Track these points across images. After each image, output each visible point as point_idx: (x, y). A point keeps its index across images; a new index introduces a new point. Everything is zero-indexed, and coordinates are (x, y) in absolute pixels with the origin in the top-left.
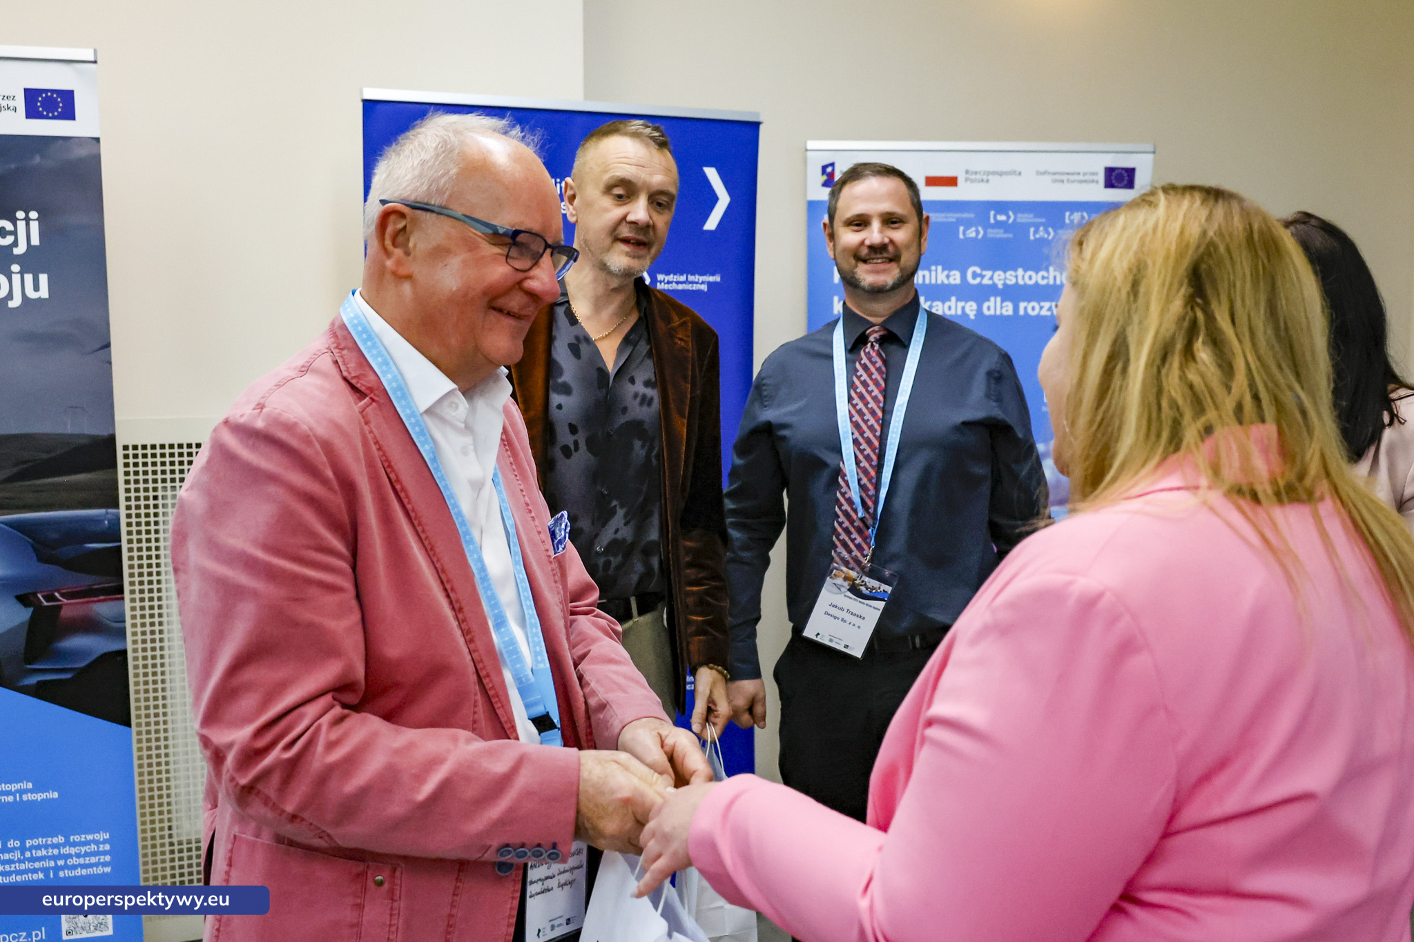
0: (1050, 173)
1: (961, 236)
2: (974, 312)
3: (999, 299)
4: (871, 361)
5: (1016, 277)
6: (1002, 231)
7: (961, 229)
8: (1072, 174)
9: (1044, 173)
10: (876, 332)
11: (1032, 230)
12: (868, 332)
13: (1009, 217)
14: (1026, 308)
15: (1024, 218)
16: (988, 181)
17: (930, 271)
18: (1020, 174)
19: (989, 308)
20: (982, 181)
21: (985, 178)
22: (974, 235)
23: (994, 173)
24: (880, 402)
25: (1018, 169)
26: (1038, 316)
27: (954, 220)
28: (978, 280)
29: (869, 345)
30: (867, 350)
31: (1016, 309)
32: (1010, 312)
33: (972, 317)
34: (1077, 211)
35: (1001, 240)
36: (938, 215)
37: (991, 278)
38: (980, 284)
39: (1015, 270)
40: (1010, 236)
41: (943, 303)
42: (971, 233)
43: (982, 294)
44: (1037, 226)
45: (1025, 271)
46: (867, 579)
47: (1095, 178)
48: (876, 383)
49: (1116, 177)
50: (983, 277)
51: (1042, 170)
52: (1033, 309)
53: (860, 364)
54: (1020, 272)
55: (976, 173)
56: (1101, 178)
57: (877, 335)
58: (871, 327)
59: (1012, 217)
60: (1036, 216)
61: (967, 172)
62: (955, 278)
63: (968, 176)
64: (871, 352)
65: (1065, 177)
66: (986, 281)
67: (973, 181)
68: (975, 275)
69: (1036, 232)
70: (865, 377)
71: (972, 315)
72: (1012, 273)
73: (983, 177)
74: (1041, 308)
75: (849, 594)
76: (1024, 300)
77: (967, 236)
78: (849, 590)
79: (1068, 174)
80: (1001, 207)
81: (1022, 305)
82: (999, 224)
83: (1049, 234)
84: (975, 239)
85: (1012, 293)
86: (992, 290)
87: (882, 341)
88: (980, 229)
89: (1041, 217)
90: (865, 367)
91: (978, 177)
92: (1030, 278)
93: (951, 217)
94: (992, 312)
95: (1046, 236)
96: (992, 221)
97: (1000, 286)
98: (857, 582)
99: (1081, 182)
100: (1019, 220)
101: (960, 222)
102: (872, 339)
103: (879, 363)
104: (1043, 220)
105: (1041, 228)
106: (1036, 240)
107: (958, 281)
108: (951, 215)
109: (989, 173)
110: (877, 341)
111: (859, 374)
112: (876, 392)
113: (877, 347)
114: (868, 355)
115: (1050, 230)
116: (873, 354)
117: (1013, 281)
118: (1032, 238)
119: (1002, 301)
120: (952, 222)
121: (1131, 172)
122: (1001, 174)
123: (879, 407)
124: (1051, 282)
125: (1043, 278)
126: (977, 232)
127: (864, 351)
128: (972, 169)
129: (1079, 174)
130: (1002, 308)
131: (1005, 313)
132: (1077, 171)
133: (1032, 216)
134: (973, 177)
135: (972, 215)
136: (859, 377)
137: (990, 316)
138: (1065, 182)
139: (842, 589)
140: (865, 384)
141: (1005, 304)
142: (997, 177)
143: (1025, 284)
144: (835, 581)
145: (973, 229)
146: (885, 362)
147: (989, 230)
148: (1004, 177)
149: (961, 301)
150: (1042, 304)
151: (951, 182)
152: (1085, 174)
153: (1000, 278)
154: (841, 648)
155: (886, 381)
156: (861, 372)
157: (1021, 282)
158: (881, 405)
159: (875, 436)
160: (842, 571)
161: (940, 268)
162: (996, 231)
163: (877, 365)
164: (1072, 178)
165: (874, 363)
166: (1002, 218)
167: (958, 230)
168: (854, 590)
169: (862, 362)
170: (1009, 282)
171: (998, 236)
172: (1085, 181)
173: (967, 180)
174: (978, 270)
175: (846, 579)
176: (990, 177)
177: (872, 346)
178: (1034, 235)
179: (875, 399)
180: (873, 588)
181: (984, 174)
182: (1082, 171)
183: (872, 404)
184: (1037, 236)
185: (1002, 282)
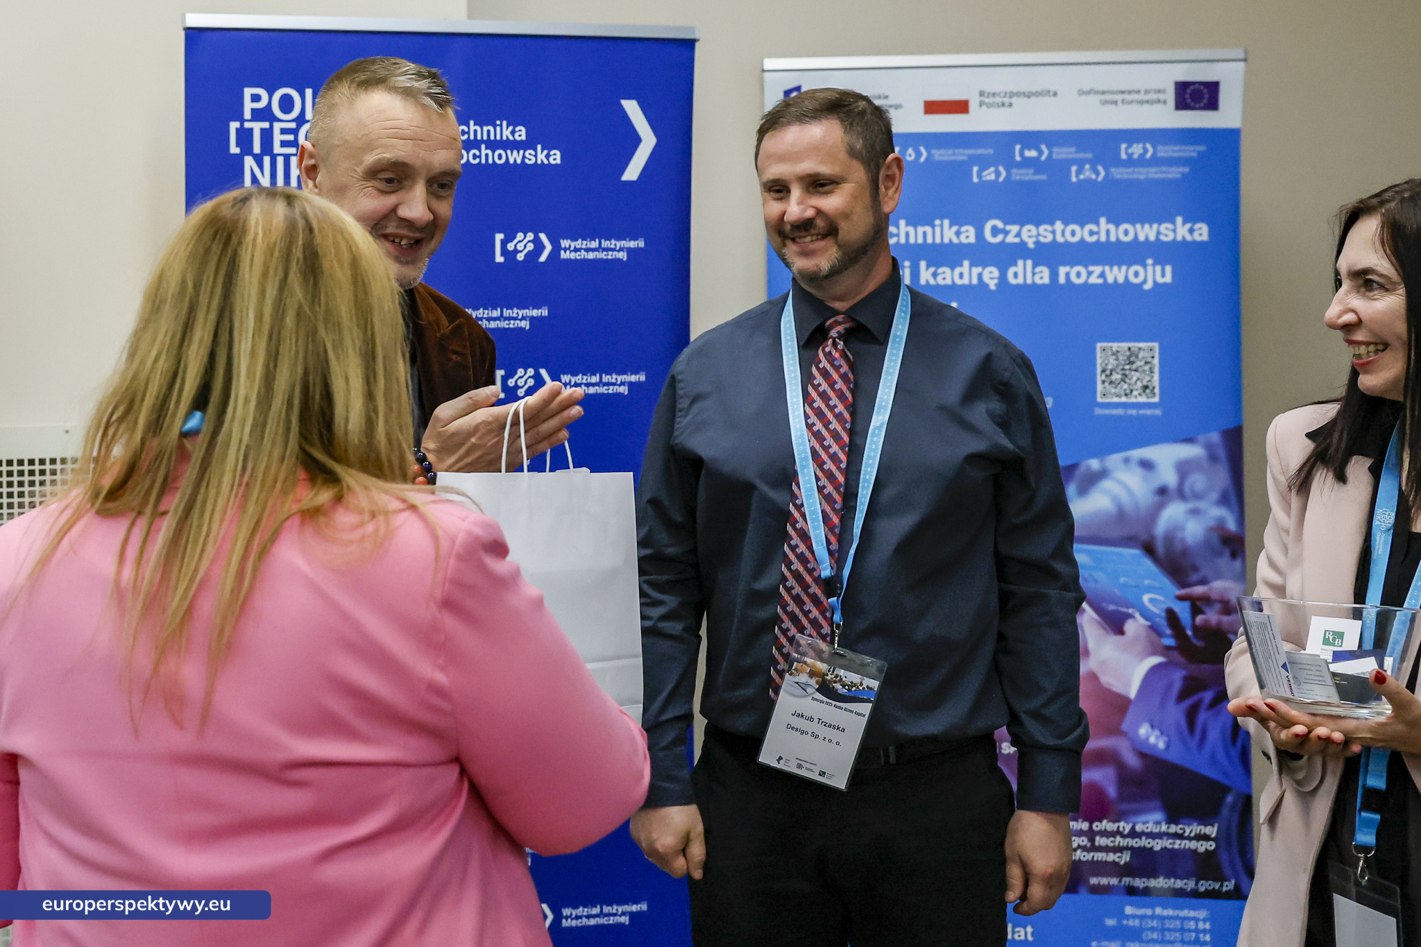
0: (1097, 92)
1: (975, 180)
2: (996, 281)
3: (1029, 263)
4: (833, 365)
5: (1053, 232)
6: (1031, 171)
7: (975, 169)
8: (1130, 92)
9: (1089, 92)
10: (840, 323)
11: (1074, 169)
12: (829, 322)
13: (1041, 153)
14: (1067, 275)
15: (1061, 153)
16: (1010, 105)
17: (933, 226)
18: (1055, 94)
19: (1016, 275)
20: (1003, 105)
21: (1007, 100)
22: (993, 177)
23: (1018, 94)
24: (846, 422)
25: (1052, 89)
26: (1086, 284)
27: (965, 158)
28: (1000, 238)
29: (830, 341)
30: (827, 349)
31: (1054, 275)
32: (1046, 280)
33: (993, 287)
34: (1138, 142)
35: (1031, 184)
36: (942, 151)
37: (1018, 235)
38: (1003, 242)
39: (1052, 224)
40: (1044, 177)
41: (953, 269)
42: (989, 175)
43: (1006, 256)
44: (1081, 165)
45: (1066, 223)
46: (842, 672)
47: (1162, 97)
48: (841, 396)
49: (1191, 94)
50: (1006, 233)
51: (1086, 88)
52: (1078, 275)
53: (818, 368)
54: (1059, 226)
55: (994, 95)
56: (1170, 96)
57: (840, 328)
58: (834, 316)
59: (1046, 152)
60: (1078, 151)
61: (982, 94)
62: (968, 235)
63: (982, 99)
64: (834, 352)
65: (1119, 97)
66: (1011, 239)
67: (989, 106)
68: (995, 231)
69: (1078, 173)
70: (824, 386)
71: (992, 285)
72: (1049, 228)
73: (1005, 100)
74: (1090, 274)
75: (818, 696)
76: (1065, 265)
77: (984, 179)
78: (817, 690)
79: (1123, 92)
80: (1030, 138)
81: (1062, 271)
82: (1027, 162)
83: (1098, 173)
84: (995, 182)
85: (1047, 255)
86: (1020, 251)
87: (847, 336)
88: (1001, 169)
89: (1084, 151)
90: (825, 374)
91: (998, 100)
92: (1073, 233)
93: (961, 155)
94: (1020, 280)
95: (1094, 177)
96: (1018, 158)
97: (1031, 245)
98: (828, 678)
99: (1141, 102)
100: (1055, 156)
101: (974, 160)
102: (833, 333)
103: (845, 368)
104: (1089, 156)
105: (1087, 166)
106: (1080, 181)
107: (972, 240)
108: (961, 151)
109: (1012, 95)
110: (840, 336)
111: (816, 382)
112: (840, 408)
113: (841, 345)
114: (828, 356)
115: (1100, 168)
116: (837, 355)
117: (1050, 238)
118: (1074, 179)
119: (1034, 267)
120: (963, 161)
121: (1213, 87)
122: (1029, 95)
123: (844, 428)
124: (1103, 238)
125: (1091, 233)
126: (998, 174)
127: (823, 350)
128: (988, 89)
129: (1138, 92)
130: (1034, 274)
131: (1038, 281)
132: (1136, 88)
133: (1073, 149)
134: (990, 100)
135: (991, 151)
136: (816, 387)
137: (1018, 286)
138: (1120, 102)
139: (809, 690)
140: (824, 396)
141: (1038, 269)
142: (1023, 100)
143: (1067, 243)
144: (797, 679)
145: (992, 169)
146: (852, 366)
147: (1014, 171)
148: (1033, 99)
149: (977, 266)
150: (1091, 268)
151: (960, 107)
152: (1147, 92)
153: (1029, 234)
154: (814, 776)
155: (853, 392)
156: (819, 379)
157: (1060, 239)
158: (848, 426)
159: (839, 468)
160: (805, 663)
161: (946, 222)
162: (1023, 171)
163: (842, 371)
164: (1128, 97)
165: (837, 368)
166: (1032, 153)
167: (971, 171)
168: (826, 689)
169: (821, 366)
170: (1042, 239)
171: (1027, 178)
172: (1147, 102)
173: (981, 104)
174: (1000, 224)
175: (812, 674)
176: (1014, 100)
177: (835, 344)
178: (1077, 176)
179: (839, 417)
180: (853, 684)
181: (1005, 97)
182: (1142, 88)
183: (835, 425)
184: (1082, 177)
185: (1034, 239)
